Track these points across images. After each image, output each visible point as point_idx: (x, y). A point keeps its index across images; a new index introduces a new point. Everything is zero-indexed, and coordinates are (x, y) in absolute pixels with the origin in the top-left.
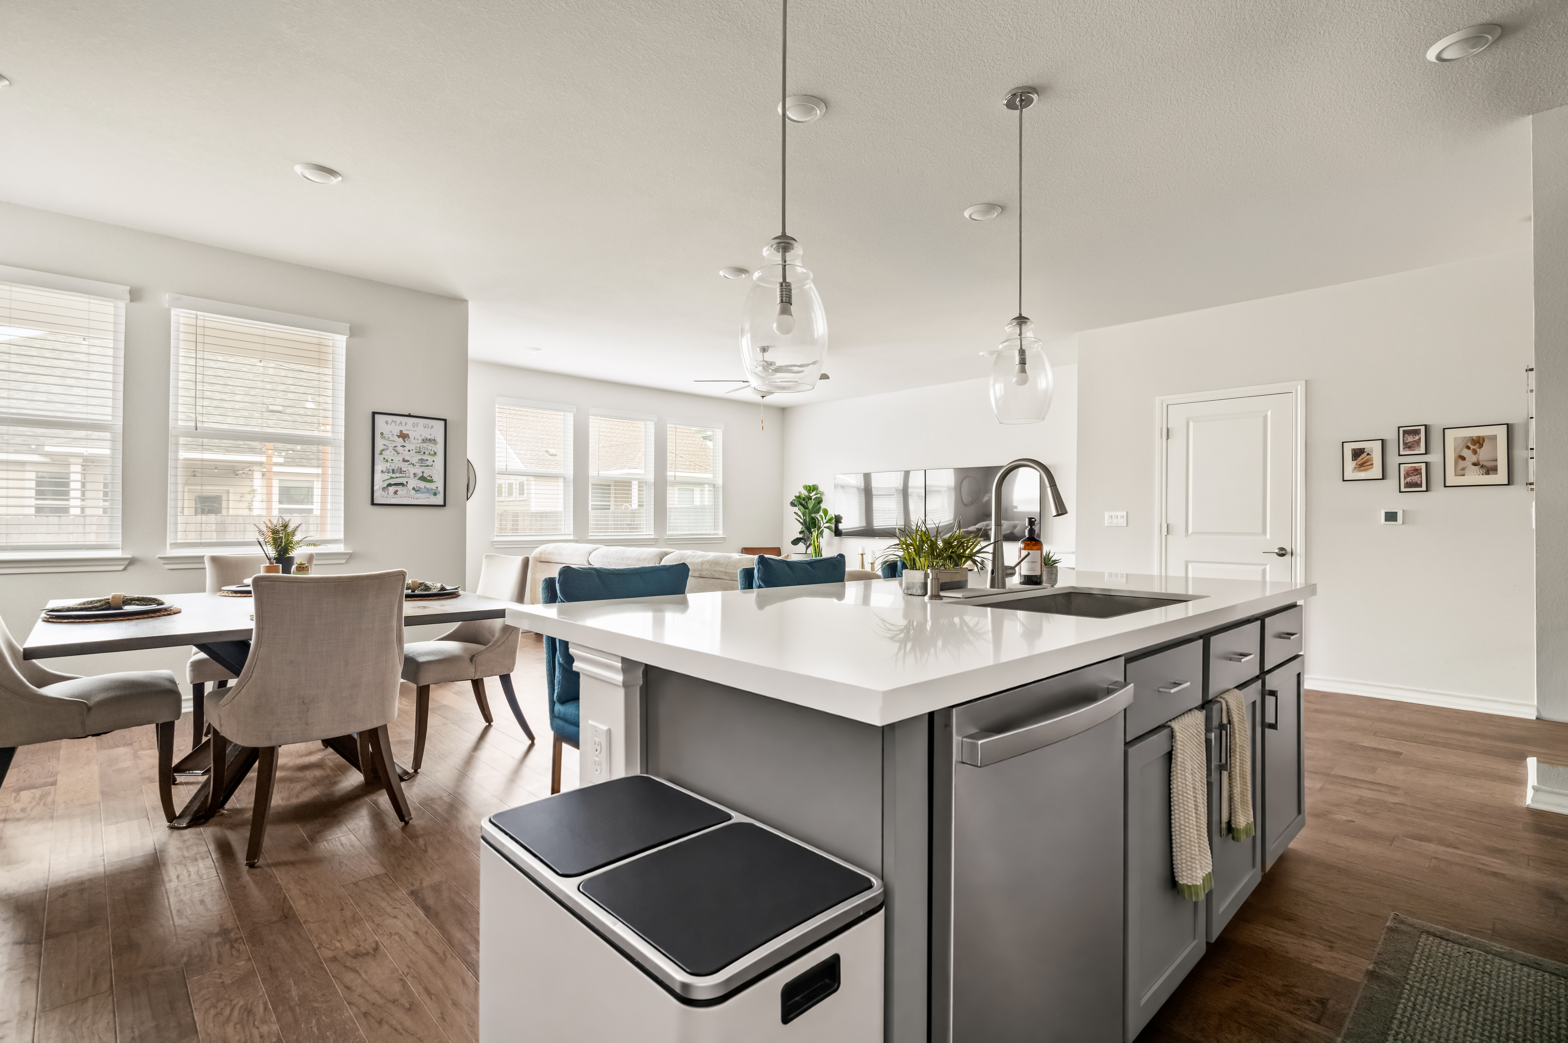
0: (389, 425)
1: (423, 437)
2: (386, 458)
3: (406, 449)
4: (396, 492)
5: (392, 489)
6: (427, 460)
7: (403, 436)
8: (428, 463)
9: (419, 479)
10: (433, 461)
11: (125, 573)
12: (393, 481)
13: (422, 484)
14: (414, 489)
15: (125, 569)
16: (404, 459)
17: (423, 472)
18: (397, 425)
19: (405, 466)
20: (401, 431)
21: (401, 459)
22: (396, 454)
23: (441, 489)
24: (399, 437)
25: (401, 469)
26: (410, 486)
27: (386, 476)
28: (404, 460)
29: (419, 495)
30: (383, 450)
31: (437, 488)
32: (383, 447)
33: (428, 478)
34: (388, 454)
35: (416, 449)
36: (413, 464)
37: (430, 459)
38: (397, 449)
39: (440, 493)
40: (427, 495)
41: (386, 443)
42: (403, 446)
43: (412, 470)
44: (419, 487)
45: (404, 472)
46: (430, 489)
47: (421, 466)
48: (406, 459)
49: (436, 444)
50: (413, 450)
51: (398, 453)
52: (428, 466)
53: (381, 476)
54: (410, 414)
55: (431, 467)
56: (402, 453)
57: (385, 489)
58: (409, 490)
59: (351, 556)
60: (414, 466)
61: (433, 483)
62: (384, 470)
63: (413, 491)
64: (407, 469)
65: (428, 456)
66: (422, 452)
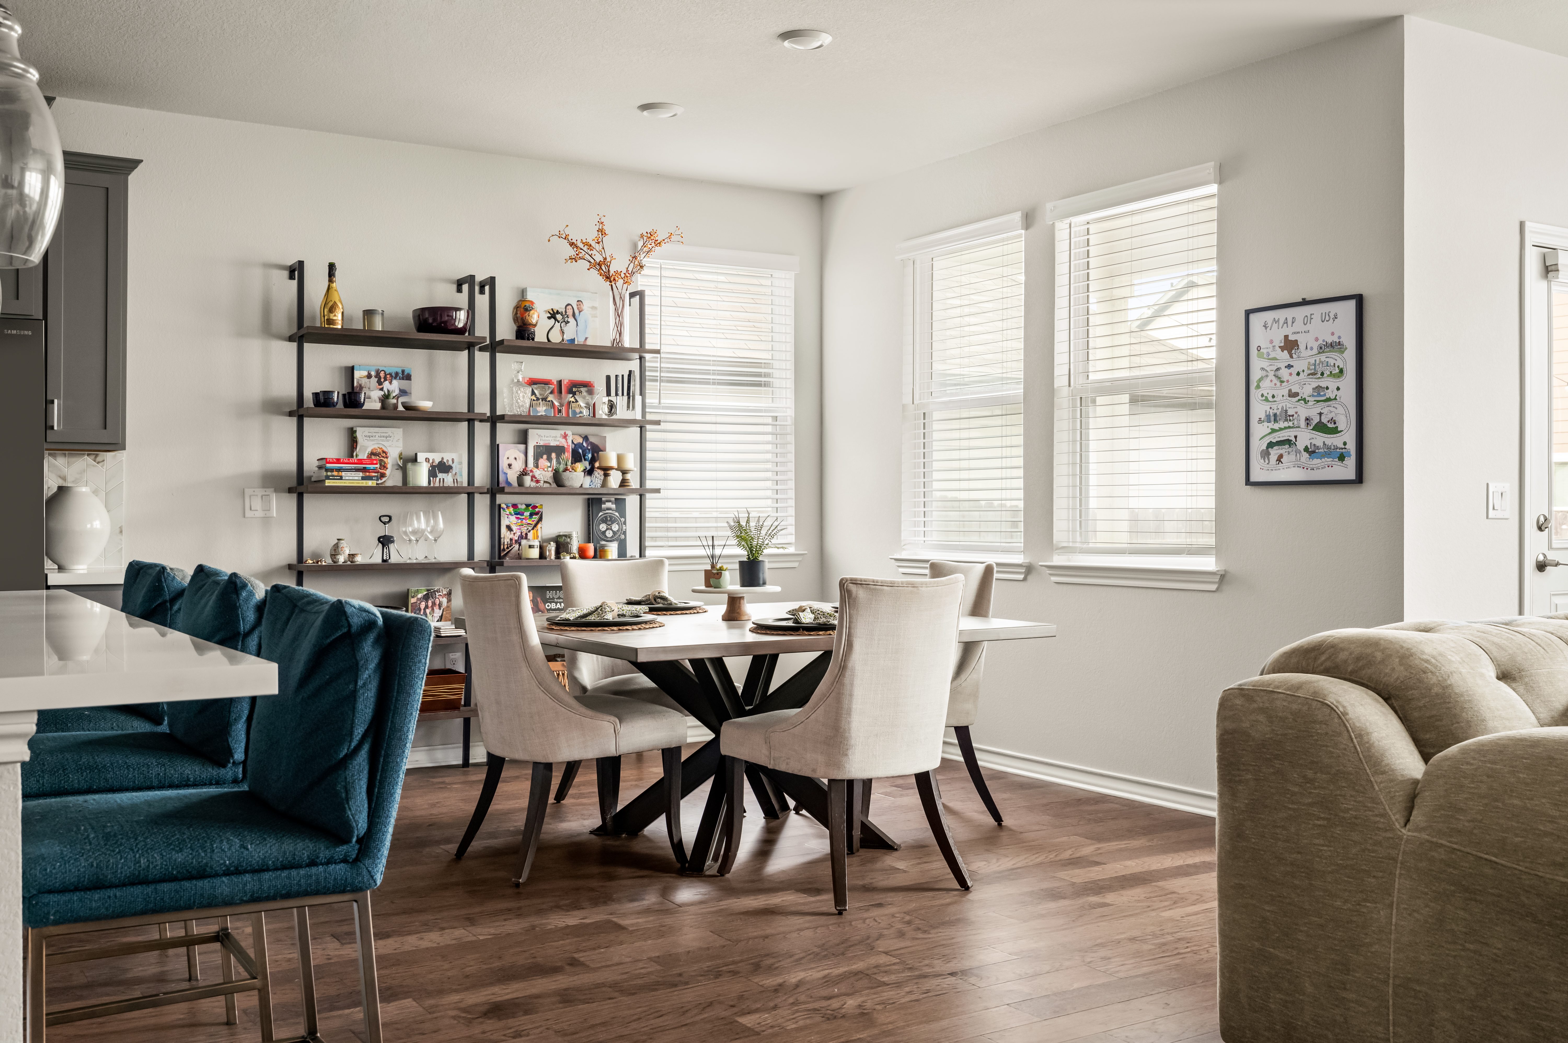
0: (1269, 329)
1: (1320, 342)
2: (1265, 395)
3: (1294, 371)
4: (1279, 459)
5: (1274, 452)
6: (1327, 388)
8: (1330, 394)
9: (1314, 429)
10: (1338, 389)
11: (1023, 583)
12: (1275, 438)
13: (1320, 439)
14: (1306, 449)
15: (1025, 579)
16: (1290, 391)
17: (1321, 414)
18: (1280, 326)
21: (1286, 392)
22: (1278, 384)
23: (1352, 447)
24: (1282, 349)
25: (1286, 411)
26: (1301, 445)
27: (1265, 428)
28: (1292, 395)
29: (1316, 462)
30: (1262, 378)
31: (1345, 444)
32: (1259, 374)
33: (1330, 425)
34: (1269, 386)
35: (1308, 368)
36: (1304, 399)
37: (1332, 383)
38: (1280, 373)
39: (1350, 456)
40: (1328, 461)
41: (1265, 364)
42: (1289, 366)
43: (1303, 412)
44: (1314, 445)
45: (1291, 418)
46: (1333, 448)
47: (1318, 401)
48: (1293, 391)
49: (1343, 352)
50: (1303, 371)
51: (1282, 382)
52: (1329, 400)
53: (1259, 431)
54: (1303, 299)
55: (1333, 402)
56: (1288, 381)
57: (1265, 454)
58: (1300, 452)
59: (1223, 578)
60: (1306, 403)
61: (1338, 435)
62: (1263, 417)
63: (1306, 455)
64: (1296, 410)
65: (1330, 379)
66: (1320, 373)
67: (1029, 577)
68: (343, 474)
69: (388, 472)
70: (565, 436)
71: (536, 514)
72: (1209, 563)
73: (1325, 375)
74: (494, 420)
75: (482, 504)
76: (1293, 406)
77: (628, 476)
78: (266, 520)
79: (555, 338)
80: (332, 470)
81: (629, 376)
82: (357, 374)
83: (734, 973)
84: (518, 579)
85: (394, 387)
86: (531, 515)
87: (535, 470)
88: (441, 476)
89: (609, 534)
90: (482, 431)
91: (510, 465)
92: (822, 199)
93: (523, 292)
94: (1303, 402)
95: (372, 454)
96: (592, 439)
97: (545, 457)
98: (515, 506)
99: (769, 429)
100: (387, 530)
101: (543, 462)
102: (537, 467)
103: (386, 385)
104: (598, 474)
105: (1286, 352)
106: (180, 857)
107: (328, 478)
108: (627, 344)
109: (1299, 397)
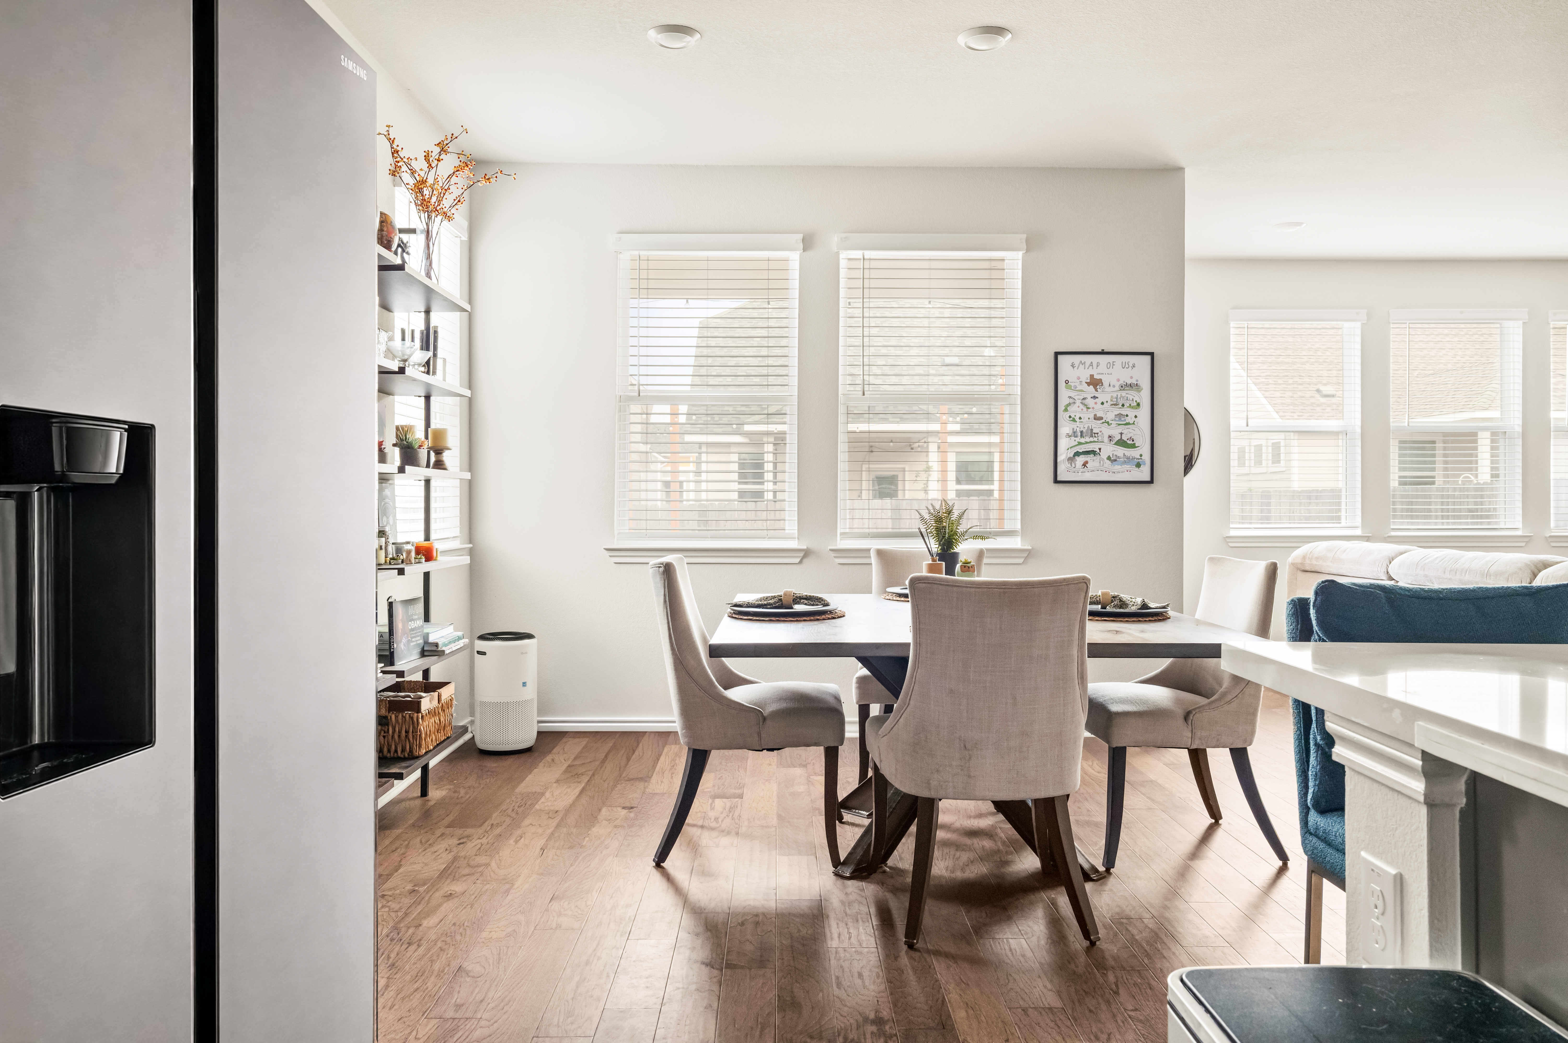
0: (1076, 368)
1: (1121, 382)
2: (1073, 416)
3: (1099, 401)
4: (1085, 465)
5: (1080, 460)
6: (1127, 416)
7: (1095, 383)
8: (1129, 420)
9: (1116, 444)
10: (1136, 417)
11: (801, 566)
12: (1081, 449)
13: (1120, 451)
14: (1109, 458)
15: (800, 562)
16: (1095, 415)
17: (1121, 434)
18: (1087, 367)
19: (1096, 426)
20: (1092, 376)
21: (1092, 416)
22: (1085, 409)
23: (1147, 458)
24: (1089, 384)
25: (1092, 430)
26: (1104, 455)
27: (1073, 441)
28: (1096, 418)
29: (1117, 467)
30: (1069, 404)
31: (1141, 455)
32: (1067, 401)
33: (1129, 442)
34: (1076, 410)
35: (1111, 400)
36: (1108, 423)
37: (1131, 413)
38: (1086, 402)
39: (1145, 464)
40: (1127, 467)
41: (1072, 394)
42: (1095, 397)
43: (1106, 431)
44: (1116, 455)
45: (1096, 435)
46: (1131, 458)
47: (1119, 425)
48: (1098, 416)
49: (1140, 392)
50: (1107, 402)
51: (1088, 408)
52: (1128, 424)
53: (1066, 443)
54: (1102, 350)
55: (1132, 426)
56: (1093, 408)
57: (1071, 460)
58: (1103, 460)
59: (1030, 553)
60: (1109, 425)
61: (1135, 449)
62: (1071, 433)
63: (1108, 462)
64: (1100, 429)
65: (1128, 409)
66: (1121, 404)
67: (805, 561)
72: (1016, 543)
73: (1125, 406)
76: (1098, 427)
94: (1107, 424)
105: (1091, 387)
109: (1103, 421)
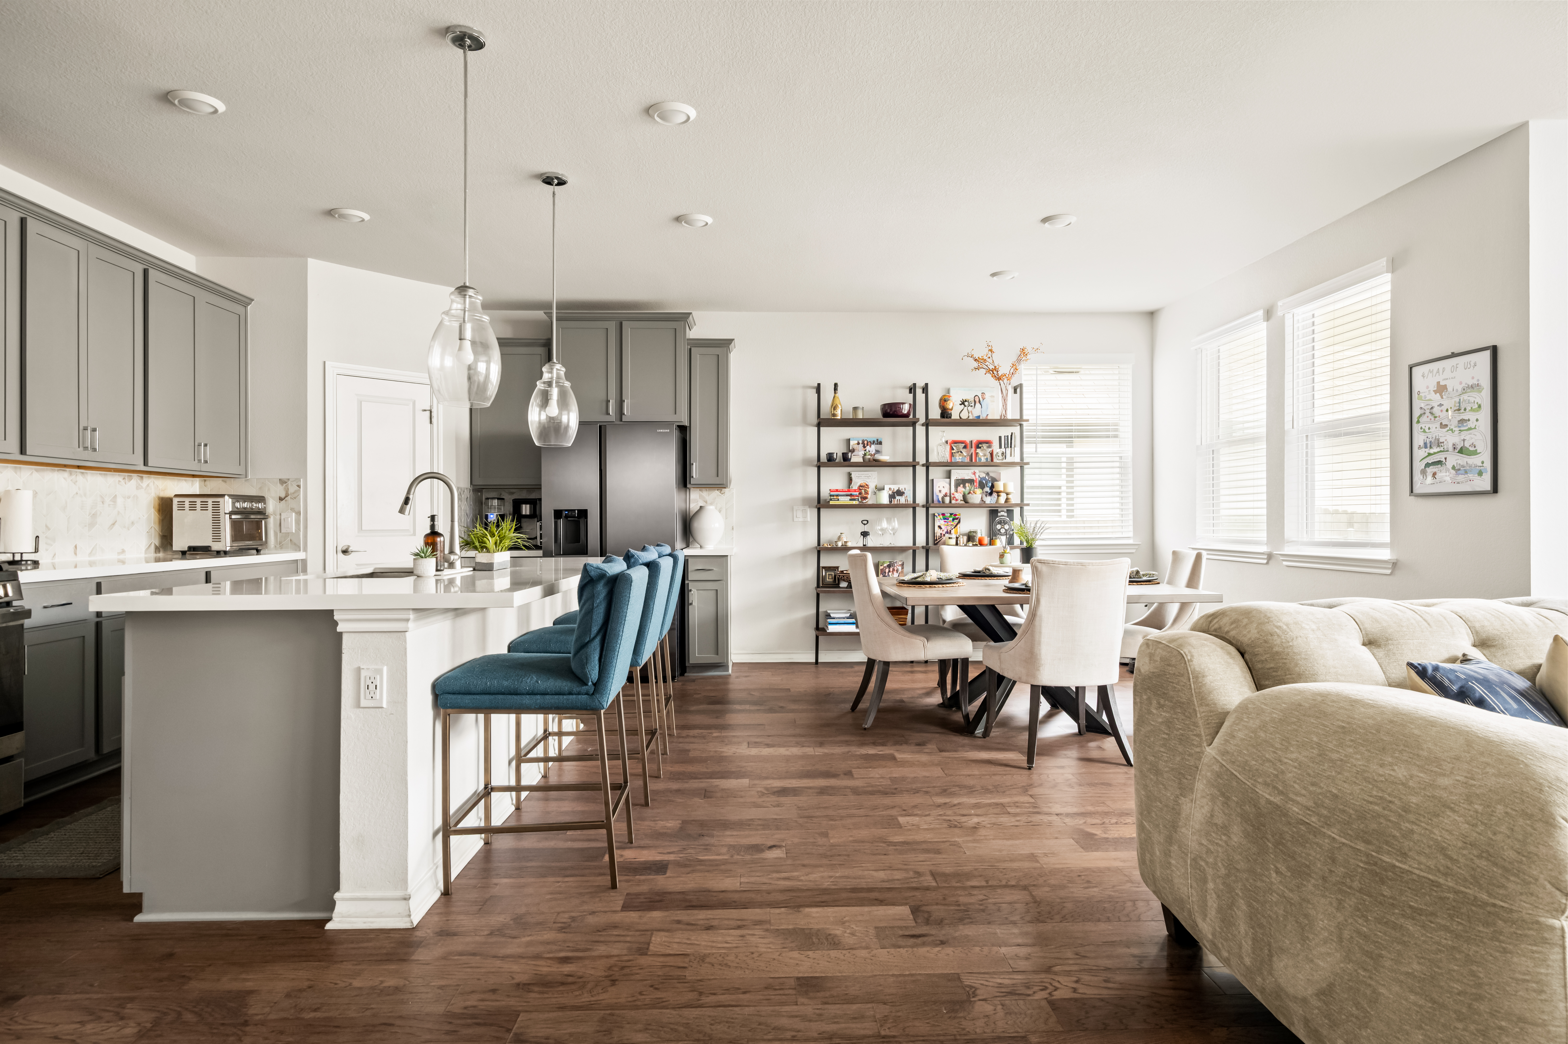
0: (1426, 378)
1: (1463, 385)
2: (1423, 427)
3: (1444, 408)
4: (1434, 476)
5: (1431, 470)
6: (1469, 420)
7: (1441, 389)
8: (1471, 424)
9: (1458, 452)
11: (1266, 566)
12: (1430, 460)
13: (1463, 460)
16: (1441, 424)
17: (1464, 440)
18: (1434, 375)
19: (1442, 435)
20: (1438, 383)
21: (1438, 425)
22: (1433, 419)
23: (1488, 465)
24: (1435, 392)
25: (1438, 439)
26: (1449, 464)
27: (1424, 453)
28: (1443, 426)
29: (1461, 477)
30: (1421, 416)
31: (1483, 463)
32: (1419, 412)
33: (1471, 449)
34: (1426, 421)
35: (1455, 406)
36: (1452, 430)
37: (1472, 416)
38: (1434, 410)
39: (1487, 471)
40: (1470, 476)
41: (1423, 405)
42: (1441, 405)
43: (1451, 439)
44: (1460, 464)
45: (1442, 444)
46: (1473, 466)
47: (1462, 431)
48: (1444, 423)
49: (1481, 392)
50: (1451, 408)
51: (1435, 417)
52: (1470, 429)
53: (1419, 454)
54: (1452, 353)
55: (1474, 431)
56: (1440, 416)
57: (1424, 472)
58: (1449, 470)
59: (1395, 565)
60: (1453, 432)
61: (1477, 456)
62: (1422, 444)
63: (1453, 472)
64: (1445, 438)
65: (1470, 413)
66: (1463, 409)
67: (1270, 562)
68: (839, 497)
69: (869, 496)
70: (974, 473)
71: (957, 519)
72: (1385, 554)
73: (1467, 410)
74: (927, 465)
75: (921, 513)
76: (1444, 435)
77: (1010, 496)
78: (805, 523)
79: (964, 416)
80: (833, 496)
81: (1011, 436)
82: (852, 443)
83: (927, 792)
84: (865, 556)
85: (872, 449)
86: (953, 520)
87: (955, 493)
88: (898, 498)
89: (1003, 531)
90: (921, 471)
91: (940, 491)
92: (1152, 315)
93: (948, 391)
94: (1450, 432)
95: (860, 486)
96: (991, 474)
97: (962, 485)
98: (943, 515)
99: (1117, 464)
100: (866, 528)
101: (961, 489)
102: (957, 492)
103: (868, 448)
104: (995, 495)
105: (1438, 394)
106: (505, 683)
107: (831, 500)
108: (1009, 417)
109: (1448, 428)
